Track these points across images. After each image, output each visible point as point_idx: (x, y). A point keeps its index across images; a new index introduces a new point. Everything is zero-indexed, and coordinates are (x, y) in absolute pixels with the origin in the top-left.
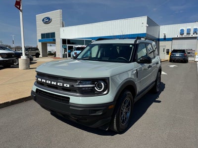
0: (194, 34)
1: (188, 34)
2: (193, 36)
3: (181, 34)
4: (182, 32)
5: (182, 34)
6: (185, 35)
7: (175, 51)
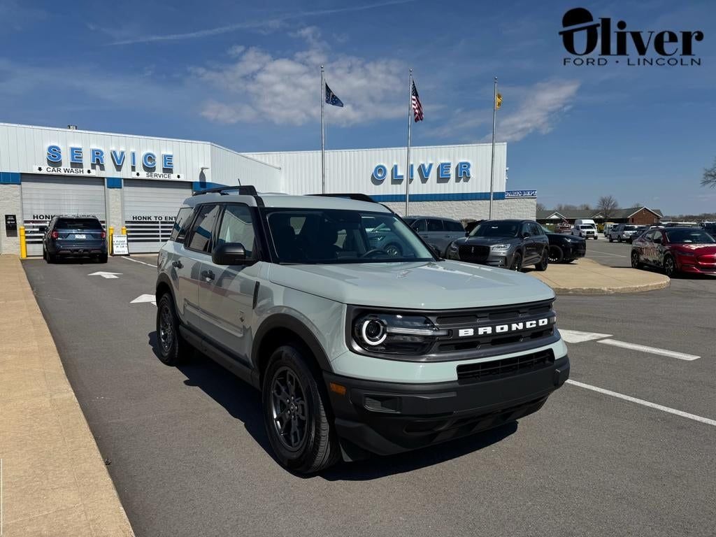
0: (93, 166)
1: (77, 164)
2: (94, 173)
3: (51, 163)
4: (54, 158)
5: (54, 161)
6: (65, 168)
7: (63, 223)
